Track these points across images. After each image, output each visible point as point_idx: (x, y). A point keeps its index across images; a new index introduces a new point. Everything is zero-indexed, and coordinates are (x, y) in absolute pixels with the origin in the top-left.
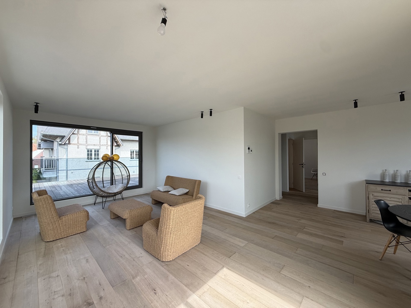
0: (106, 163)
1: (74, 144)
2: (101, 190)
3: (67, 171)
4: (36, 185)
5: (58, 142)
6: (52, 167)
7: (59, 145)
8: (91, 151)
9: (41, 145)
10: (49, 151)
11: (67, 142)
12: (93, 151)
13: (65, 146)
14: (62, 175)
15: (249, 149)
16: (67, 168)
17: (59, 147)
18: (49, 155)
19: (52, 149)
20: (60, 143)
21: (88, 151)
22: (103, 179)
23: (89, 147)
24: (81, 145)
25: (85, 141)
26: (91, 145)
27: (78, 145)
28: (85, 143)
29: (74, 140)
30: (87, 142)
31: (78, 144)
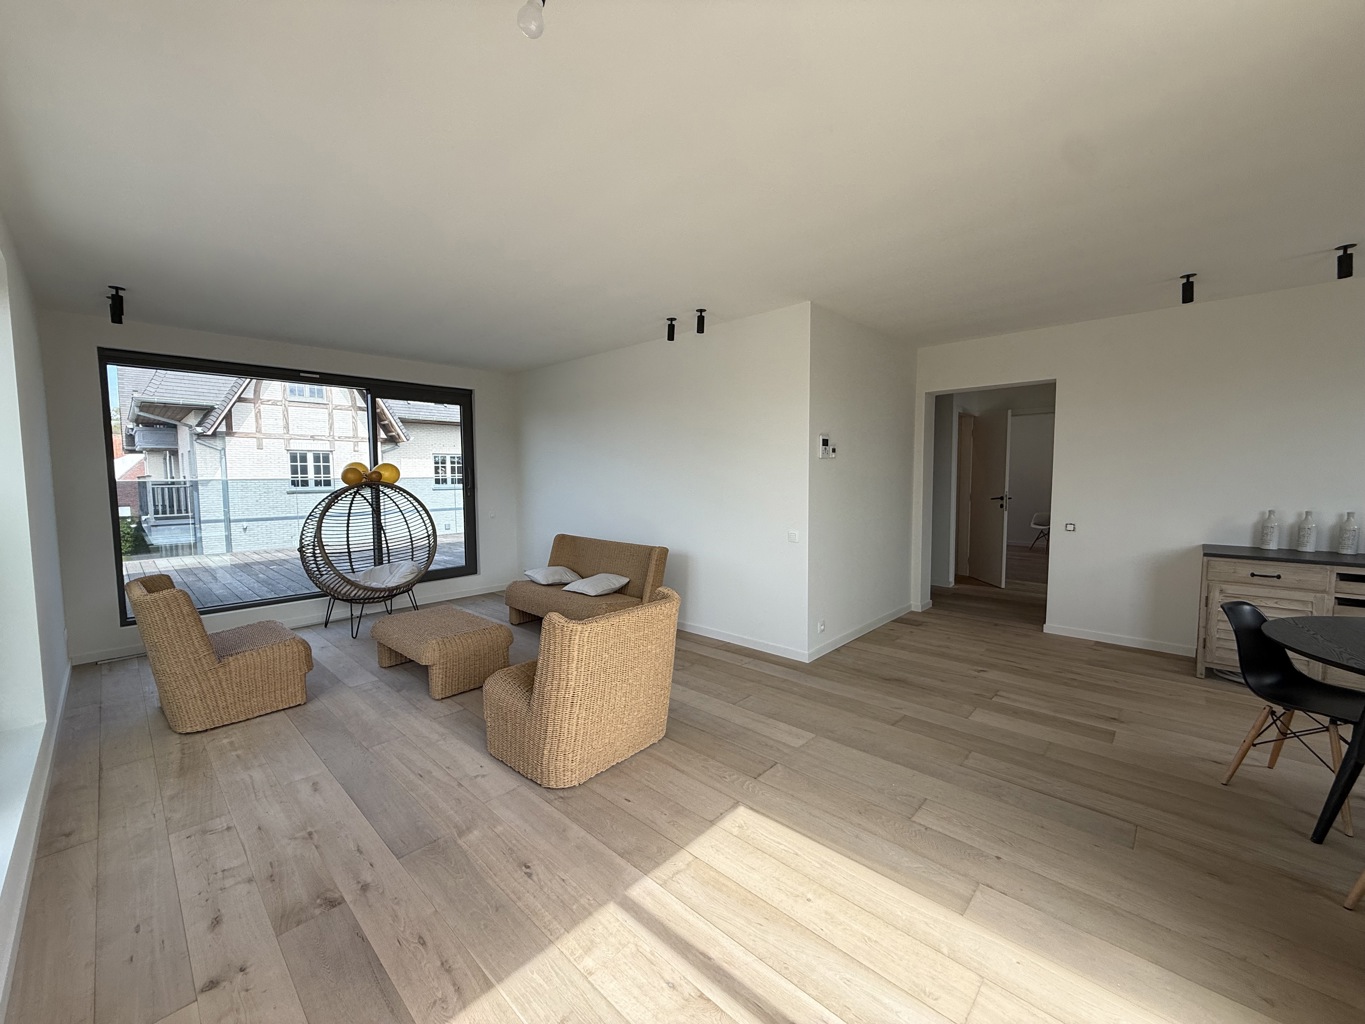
0: (356, 493)
1: (247, 435)
2: (344, 578)
3: (228, 521)
4: (133, 567)
5: (190, 427)
6: (179, 511)
7: (195, 437)
8: (304, 459)
9: (136, 439)
10: (165, 459)
11: (223, 428)
12: (310, 458)
13: (218, 443)
14: (212, 535)
15: (825, 443)
16: (227, 513)
17: (196, 445)
18: (163, 473)
19: (174, 453)
20: (199, 430)
21: (293, 458)
22: (348, 545)
23: (298, 446)
24: (269, 436)
25: (281, 423)
26: (302, 437)
27: (259, 437)
28: (281, 431)
29: (244, 419)
30: (287, 427)
31: (258, 435)
